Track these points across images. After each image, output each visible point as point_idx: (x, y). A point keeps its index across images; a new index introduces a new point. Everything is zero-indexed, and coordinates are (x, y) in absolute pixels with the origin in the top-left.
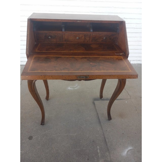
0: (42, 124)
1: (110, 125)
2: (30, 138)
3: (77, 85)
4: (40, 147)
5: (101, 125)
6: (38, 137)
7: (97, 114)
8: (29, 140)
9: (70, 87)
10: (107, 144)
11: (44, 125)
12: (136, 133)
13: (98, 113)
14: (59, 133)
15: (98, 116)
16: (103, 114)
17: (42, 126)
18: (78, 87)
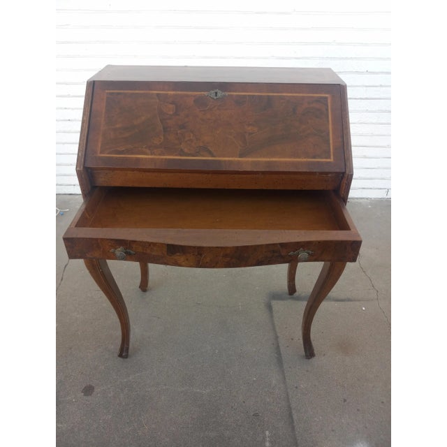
0: (120, 356)
1: (307, 371)
2: (88, 390)
4: (110, 417)
5: (283, 371)
6: (109, 389)
7: (277, 337)
8: (85, 395)
10: (293, 428)
11: (126, 357)
12: (383, 402)
13: (279, 335)
14: (165, 385)
15: (278, 344)
16: (292, 339)
17: (121, 359)
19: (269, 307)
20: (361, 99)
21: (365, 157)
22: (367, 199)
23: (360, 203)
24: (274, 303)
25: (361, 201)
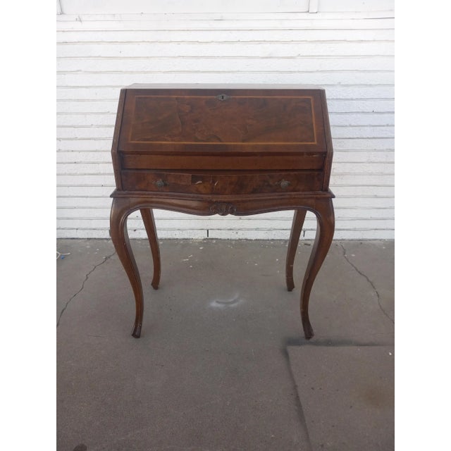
5: (306, 427)
7: (295, 387)
13: (297, 383)
15: (297, 394)
16: (313, 388)
18: (241, 301)
19: (286, 354)
23: (374, 245)
24: (291, 349)
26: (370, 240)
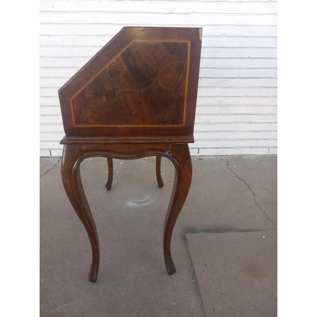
3: (148, 197)
5: (200, 295)
7: (192, 264)
9: (132, 202)
13: (194, 262)
16: (206, 266)
18: (151, 200)
19: (185, 239)
20: (245, 78)
21: (251, 123)
22: (254, 155)
23: (249, 159)
25: (250, 157)
26: (247, 155)
